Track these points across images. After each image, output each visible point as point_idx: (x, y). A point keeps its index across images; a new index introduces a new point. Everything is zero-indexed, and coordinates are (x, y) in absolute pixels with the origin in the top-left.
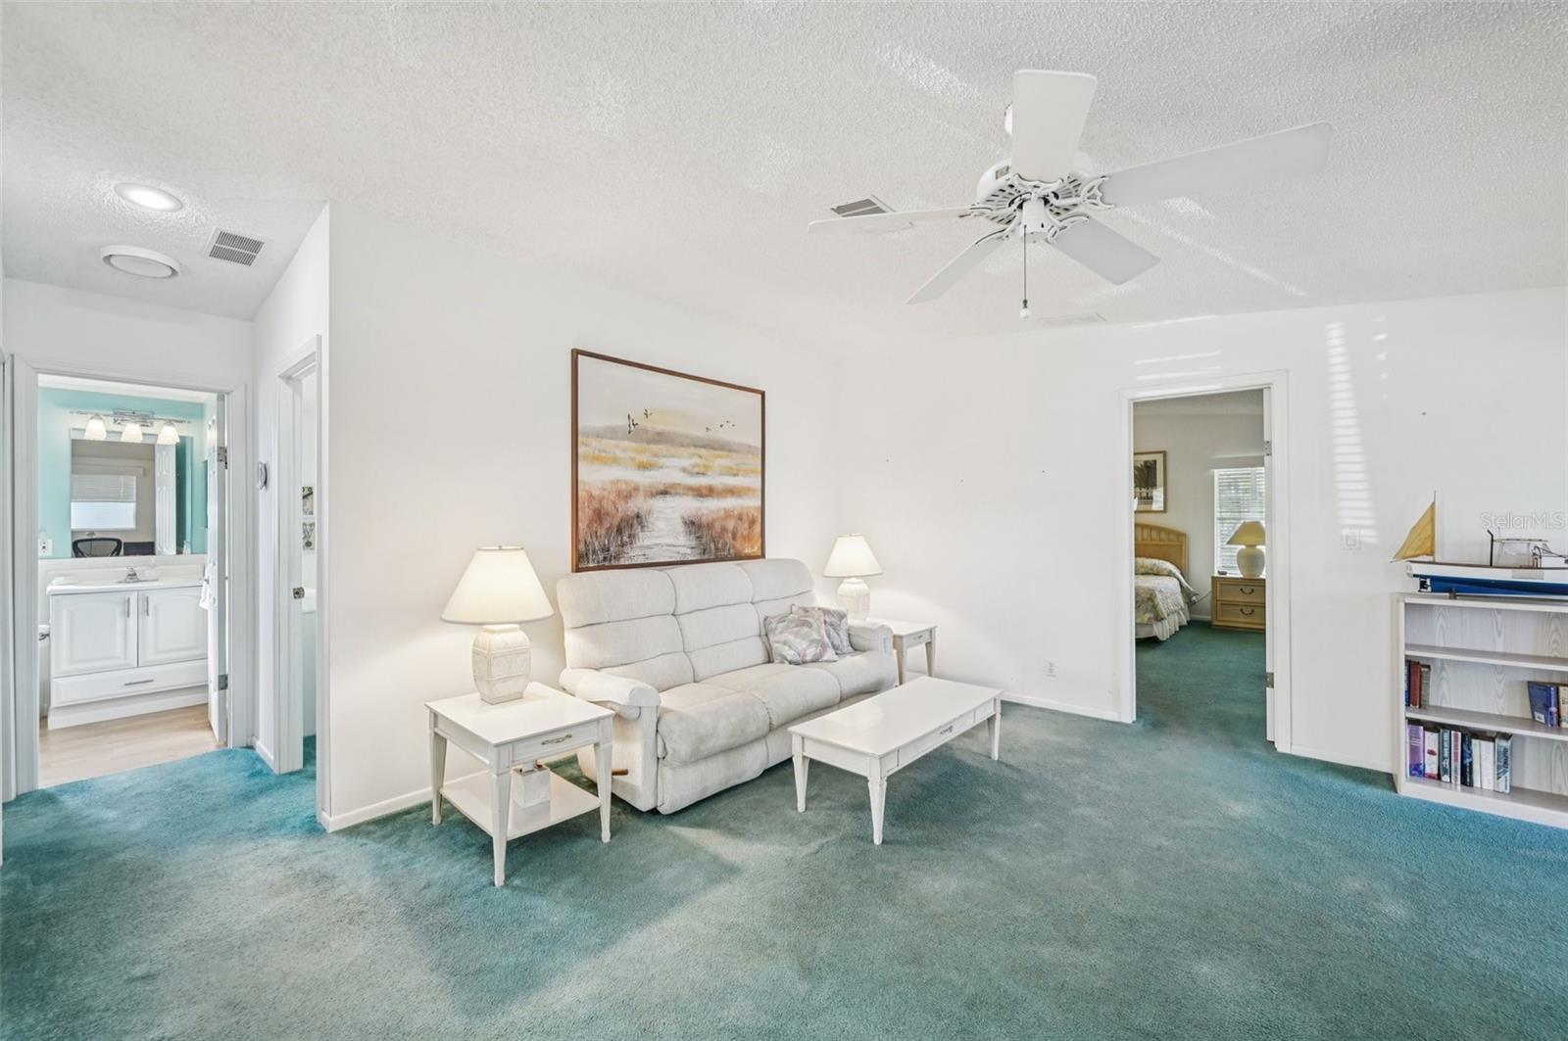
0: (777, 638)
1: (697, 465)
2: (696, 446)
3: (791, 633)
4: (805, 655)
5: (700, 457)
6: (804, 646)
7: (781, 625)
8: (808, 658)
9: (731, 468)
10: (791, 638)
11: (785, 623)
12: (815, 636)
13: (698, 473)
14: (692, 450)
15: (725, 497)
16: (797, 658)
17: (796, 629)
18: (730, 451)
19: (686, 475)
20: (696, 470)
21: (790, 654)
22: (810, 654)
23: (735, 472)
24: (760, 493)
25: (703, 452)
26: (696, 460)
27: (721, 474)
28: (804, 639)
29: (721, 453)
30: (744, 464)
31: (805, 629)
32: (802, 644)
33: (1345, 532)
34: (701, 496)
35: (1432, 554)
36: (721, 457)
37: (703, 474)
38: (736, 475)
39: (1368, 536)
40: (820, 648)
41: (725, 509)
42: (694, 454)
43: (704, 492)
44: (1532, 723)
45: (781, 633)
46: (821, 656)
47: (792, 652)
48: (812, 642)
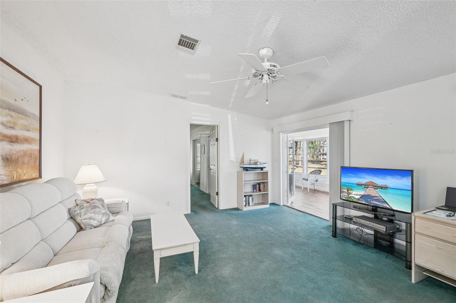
0: (84, 217)
1: (9, 122)
2: (9, 109)
3: (92, 213)
4: (101, 221)
5: (12, 117)
6: (101, 217)
7: (83, 210)
8: (103, 222)
9: (26, 126)
10: (92, 215)
11: (85, 209)
12: (103, 211)
13: (10, 127)
14: (7, 111)
15: (24, 143)
16: (99, 224)
17: (92, 210)
18: (26, 116)
19: (4, 127)
20: (10, 125)
21: (95, 223)
22: (104, 220)
23: (29, 129)
24: (39, 142)
25: (13, 114)
26: (9, 118)
27: (22, 129)
28: (99, 214)
29: (22, 116)
30: (32, 125)
31: (97, 210)
32: (99, 217)
33: (231, 159)
34: (12, 142)
35: (243, 163)
36: (22, 118)
37: (13, 128)
38: (29, 131)
39: (234, 160)
40: (107, 216)
41: (23, 151)
42: (8, 114)
43: (14, 140)
44: (253, 192)
45: (85, 214)
46: (108, 219)
47: (96, 222)
48: (103, 214)
